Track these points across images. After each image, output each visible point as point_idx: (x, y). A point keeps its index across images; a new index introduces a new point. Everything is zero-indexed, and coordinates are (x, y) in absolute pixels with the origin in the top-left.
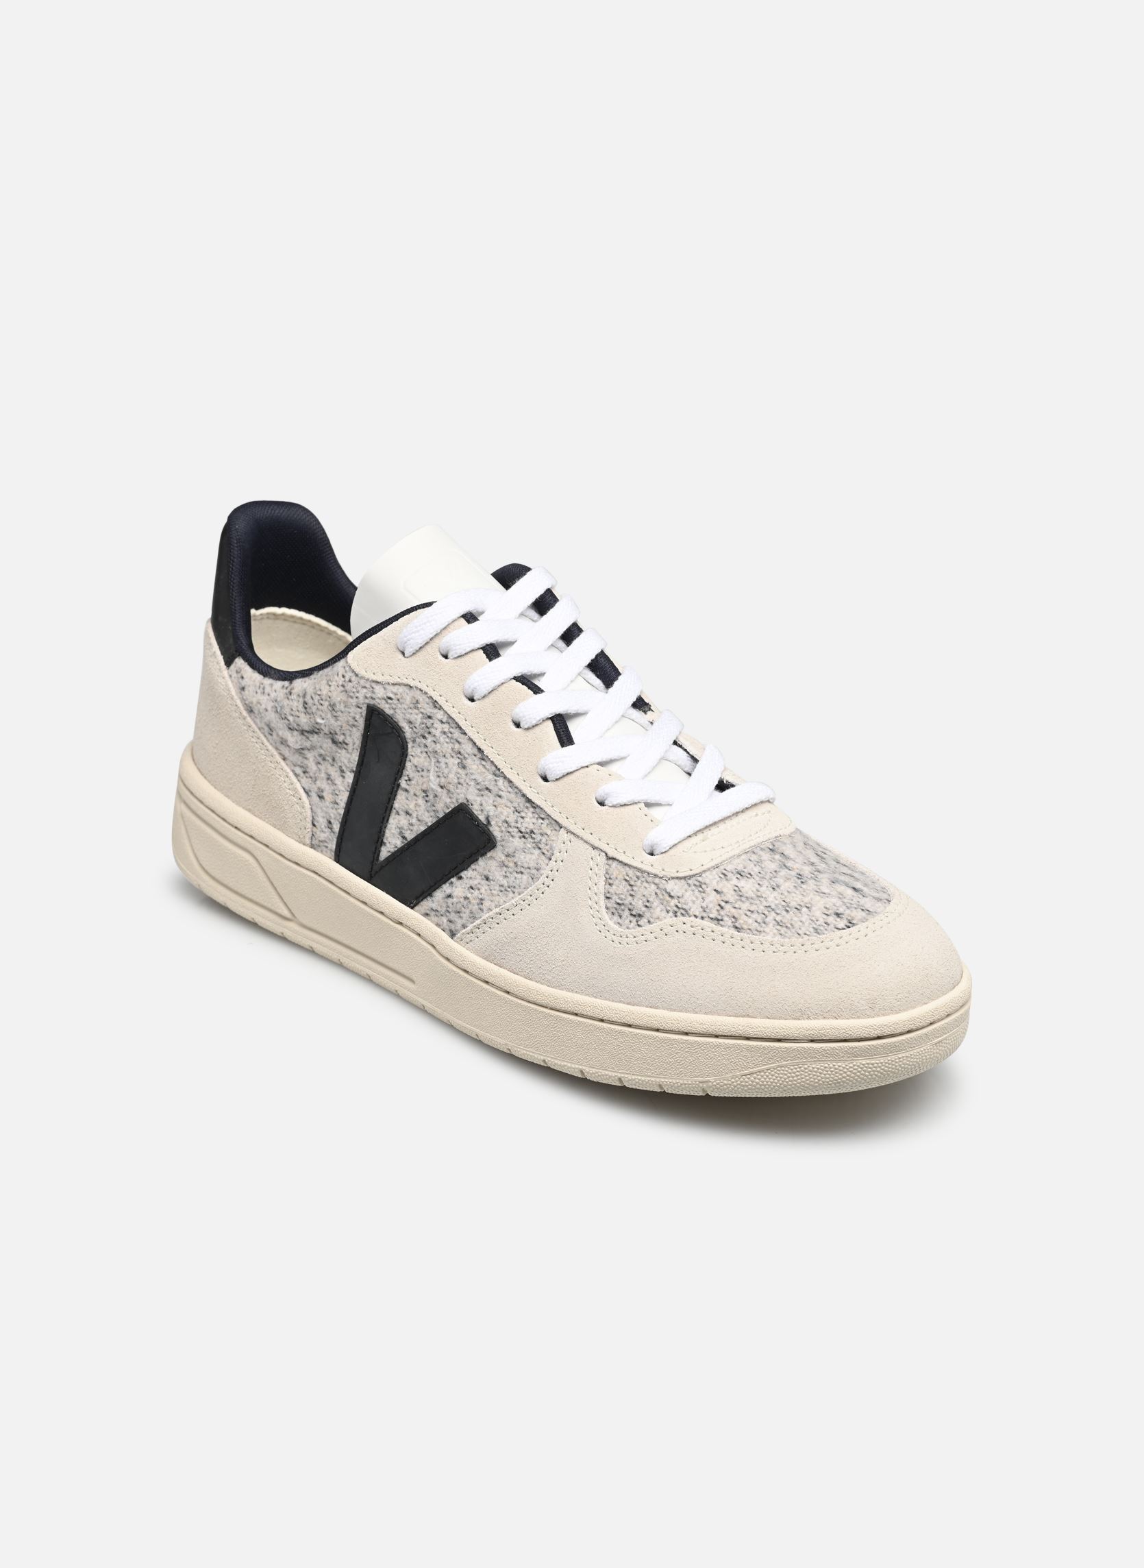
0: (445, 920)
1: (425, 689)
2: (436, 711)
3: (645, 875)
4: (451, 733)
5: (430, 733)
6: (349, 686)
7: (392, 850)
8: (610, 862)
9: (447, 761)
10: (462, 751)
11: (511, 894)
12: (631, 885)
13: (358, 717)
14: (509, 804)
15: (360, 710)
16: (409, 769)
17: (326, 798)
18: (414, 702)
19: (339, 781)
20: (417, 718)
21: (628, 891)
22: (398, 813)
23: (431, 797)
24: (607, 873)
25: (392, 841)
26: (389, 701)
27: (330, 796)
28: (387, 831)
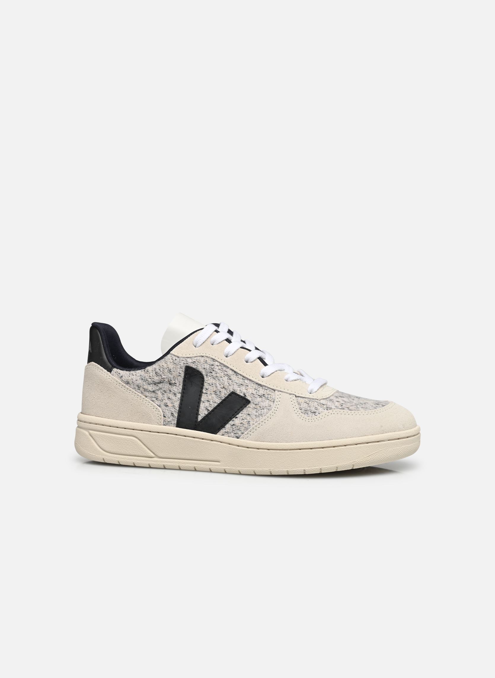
0: (232, 434)
1: (208, 356)
2: (214, 362)
3: (312, 400)
4: (222, 369)
5: (214, 370)
6: (176, 362)
7: (203, 416)
8: (297, 398)
9: (222, 379)
10: (228, 374)
11: (261, 417)
12: (308, 404)
13: (181, 372)
14: (252, 388)
15: (182, 369)
16: (206, 385)
17: (169, 405)
18: (205, 361)
19: (174, 398)
20: (207, 367)
21: (307, 406)
22: (204, 402)
23: (218, 393)
24: (297, 402)
25: (203, 413)
26: (194, 363)
27: (171, 404)
28: (200, 409)
